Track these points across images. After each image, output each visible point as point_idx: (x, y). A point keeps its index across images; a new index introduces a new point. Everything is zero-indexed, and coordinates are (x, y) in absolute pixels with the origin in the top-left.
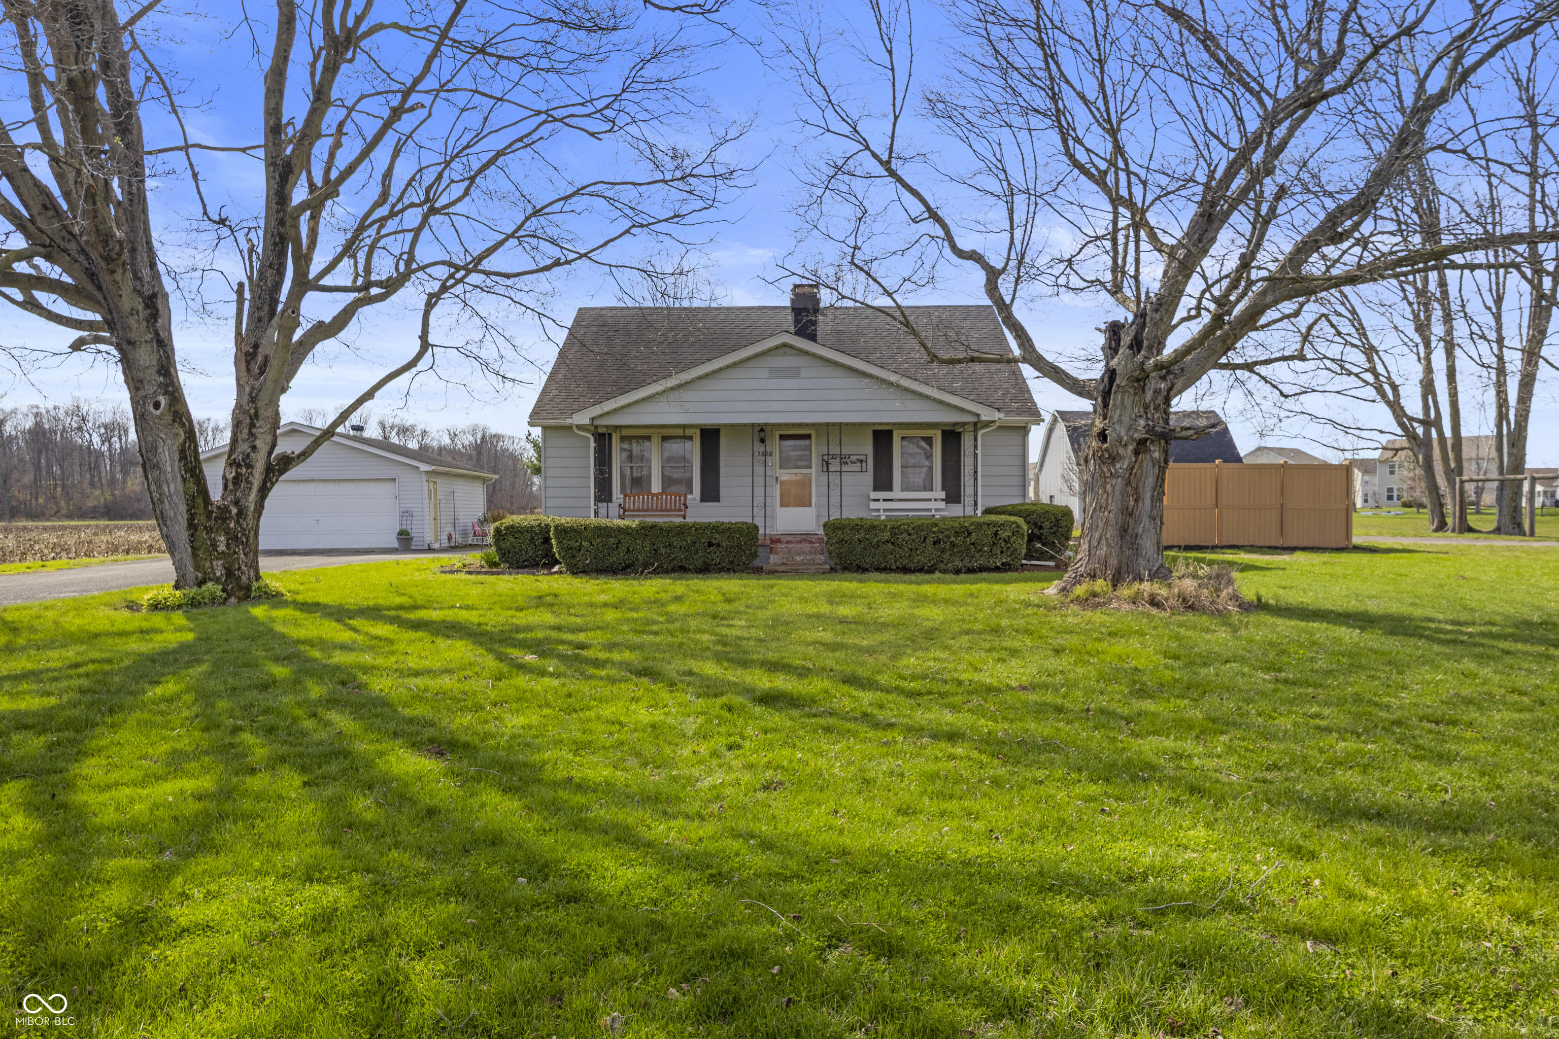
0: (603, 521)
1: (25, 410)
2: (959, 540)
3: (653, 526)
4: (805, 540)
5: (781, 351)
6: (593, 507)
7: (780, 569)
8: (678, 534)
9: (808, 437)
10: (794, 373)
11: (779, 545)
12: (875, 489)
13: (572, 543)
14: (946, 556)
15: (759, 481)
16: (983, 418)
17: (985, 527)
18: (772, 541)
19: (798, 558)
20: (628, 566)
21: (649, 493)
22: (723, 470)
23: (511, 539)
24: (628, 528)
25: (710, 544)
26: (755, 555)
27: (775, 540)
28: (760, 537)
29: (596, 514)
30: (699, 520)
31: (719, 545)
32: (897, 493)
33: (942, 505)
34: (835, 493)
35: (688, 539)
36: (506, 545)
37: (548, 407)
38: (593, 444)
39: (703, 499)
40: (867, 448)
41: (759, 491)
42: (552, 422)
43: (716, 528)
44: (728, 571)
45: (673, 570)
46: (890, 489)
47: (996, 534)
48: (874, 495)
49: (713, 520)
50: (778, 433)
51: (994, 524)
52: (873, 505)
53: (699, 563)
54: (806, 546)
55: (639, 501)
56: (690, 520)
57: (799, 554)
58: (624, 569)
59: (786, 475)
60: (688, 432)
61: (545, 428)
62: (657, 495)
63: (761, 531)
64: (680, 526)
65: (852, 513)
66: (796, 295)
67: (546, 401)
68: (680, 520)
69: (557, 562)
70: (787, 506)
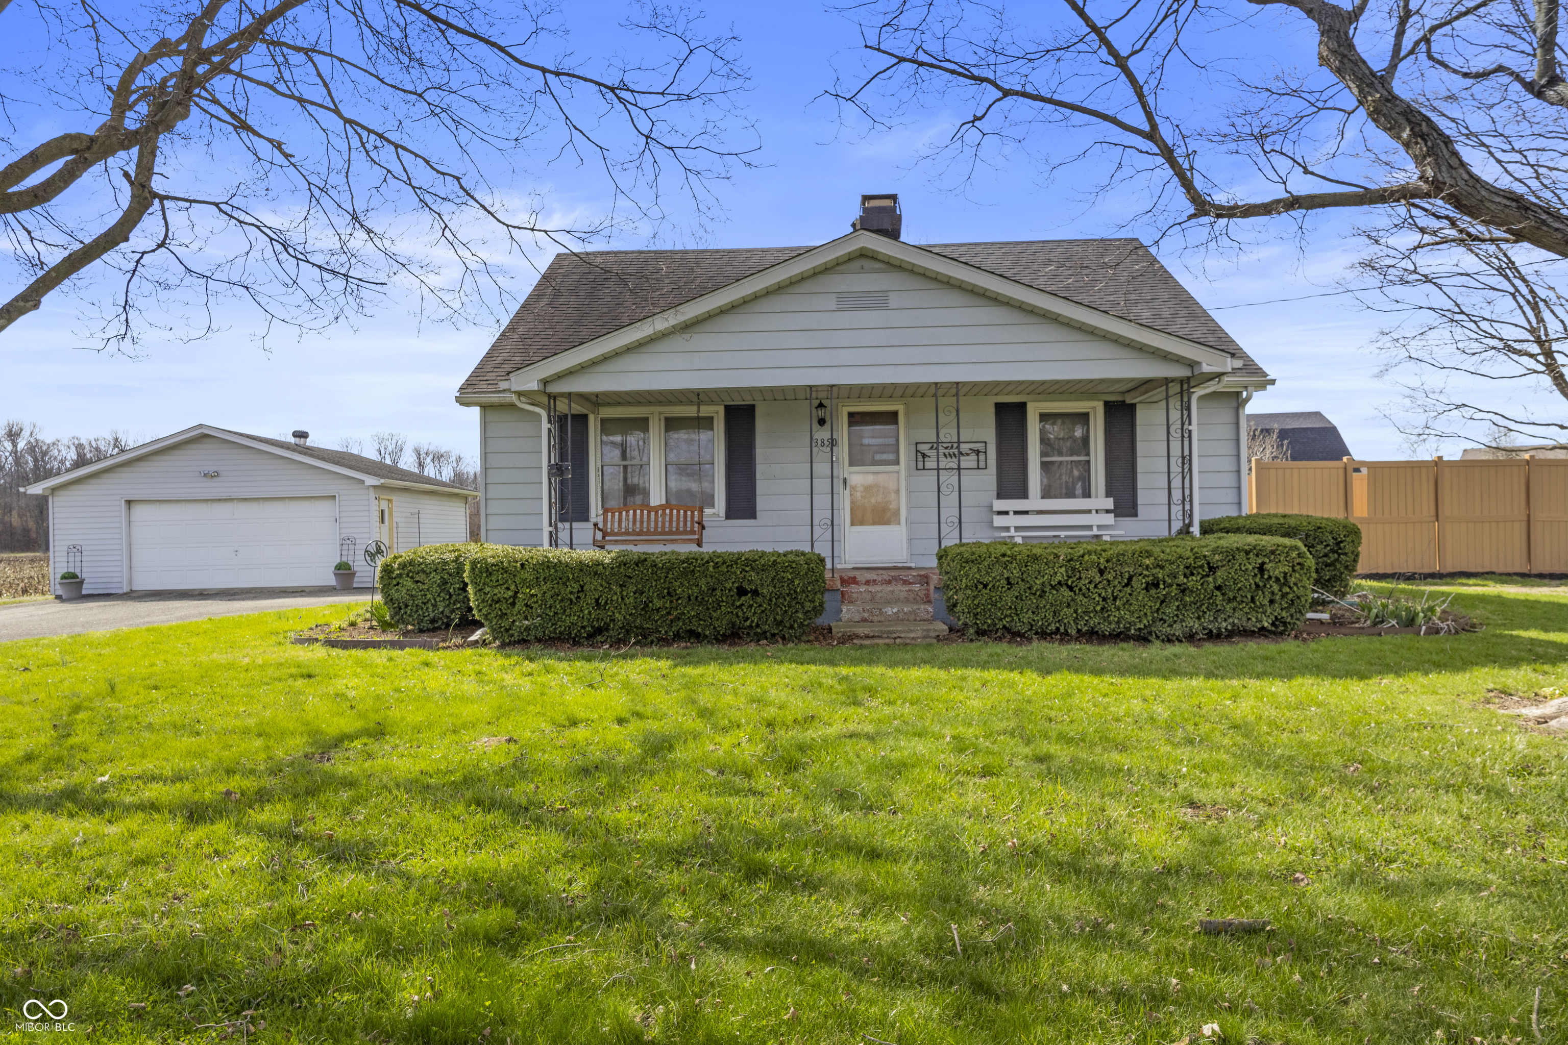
0: (562, 553)
1: (65, 441)
2: (1193, 582)
3: (641, 561)
4: (896, 579)
5: (857, 264)
6: (547, 529)
7: (861, 630)
8: (684, 573)
9: (892, 418)
10: (878, 302)
11: (854, 588)
12: (1000, 496)
13: (500, 592)
14: (1171, 610)
15: (821, 485)
16: (1206, 368)
17: (1241, 557)
18: (843, 581)
19: (890, 611)
20: (599, 631)
21: (646, 505)
22: (760, 469)
23: (409, 584)
24: (598, 564)
25: (742, 592)
26: (819, 610)
27: (849, 581)
28: (828, 575)
29: (554, 541)
30: (720, 549)
31: (755, 593)
32: (1035, 501)
33: (1109, 519)
34: (950, 501)
35: (702, 582)
36: (400, 594)
37: (491, 376)
38: (545, 425)
39: (728, 516)
40: (988, 433)
41: (821, 501)
42: (494, 398)
43: (750, 562)
44: (773, 638)
45: (677, 637)
46: (1024, 495)
47: (1261, 569)
48: (999, 505)
49: (745, 548)
50: (845, 411)
51: (1257, 551)
52: (999, 521)
53: (722, 626)
54: (900, 590)
55: (628, 520)
56: (707, 549)
57: (889, 602)
58: (590, 636)
59: (859, 477)
60: (706, 411)
61: (486, 408)
62: (656, 509)
63: (829, 565)
64: (690, 560)
65: (976, 534)
66: (865, 210)
67: (489, 368)
68: (694, 548)
69: (478, 625)
70: (862, 523)
